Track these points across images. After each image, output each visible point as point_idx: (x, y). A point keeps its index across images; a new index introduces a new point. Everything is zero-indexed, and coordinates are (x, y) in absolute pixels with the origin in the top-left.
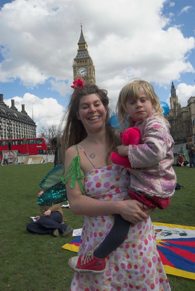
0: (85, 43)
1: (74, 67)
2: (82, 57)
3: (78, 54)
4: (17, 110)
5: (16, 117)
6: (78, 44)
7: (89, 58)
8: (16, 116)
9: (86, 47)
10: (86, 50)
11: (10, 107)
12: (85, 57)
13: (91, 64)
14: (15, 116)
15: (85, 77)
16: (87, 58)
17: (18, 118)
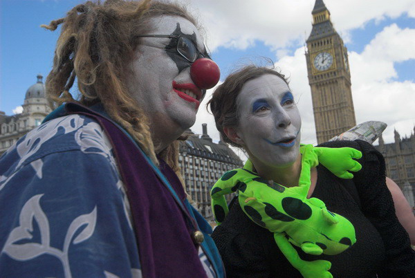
0: (326, 9)
1: (308, 55)
2: (320, 35)
3: (314, 30)
4: (211, 140)
5: (210, 152)
6: (313, 13)
7: (335, 34)
8: (210, 150)
9: (327, 16)
10: (328, 21)
11: (200, 137)
12: (328, 33)
14: (207, 150)
15: (329, 69)
16: (329, 36)
17: (214, 154)
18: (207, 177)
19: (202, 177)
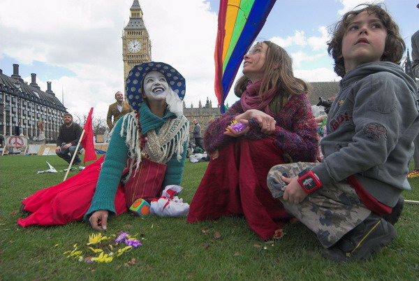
0: (140, 9)
1: (124, 39)
2: (135, 27)
3: (130, 22)
4: (39, 88)
5: (37, 98)
6: (131, 10)
7: (145, 29)
8: (38, 96)
9: (141, 14)
10: (141, 19)
11: (29, 84)
12: (139, 27)
13: (147, 37)
14: (35, 95)
15: (138, 53)
16: (141, 29)
17: (41, 99)
18: (34, 117)
19: (29, 116)
